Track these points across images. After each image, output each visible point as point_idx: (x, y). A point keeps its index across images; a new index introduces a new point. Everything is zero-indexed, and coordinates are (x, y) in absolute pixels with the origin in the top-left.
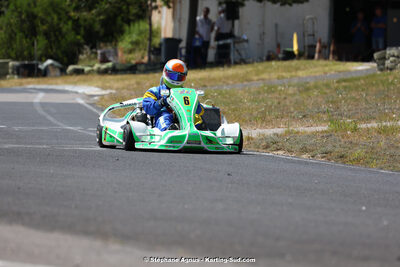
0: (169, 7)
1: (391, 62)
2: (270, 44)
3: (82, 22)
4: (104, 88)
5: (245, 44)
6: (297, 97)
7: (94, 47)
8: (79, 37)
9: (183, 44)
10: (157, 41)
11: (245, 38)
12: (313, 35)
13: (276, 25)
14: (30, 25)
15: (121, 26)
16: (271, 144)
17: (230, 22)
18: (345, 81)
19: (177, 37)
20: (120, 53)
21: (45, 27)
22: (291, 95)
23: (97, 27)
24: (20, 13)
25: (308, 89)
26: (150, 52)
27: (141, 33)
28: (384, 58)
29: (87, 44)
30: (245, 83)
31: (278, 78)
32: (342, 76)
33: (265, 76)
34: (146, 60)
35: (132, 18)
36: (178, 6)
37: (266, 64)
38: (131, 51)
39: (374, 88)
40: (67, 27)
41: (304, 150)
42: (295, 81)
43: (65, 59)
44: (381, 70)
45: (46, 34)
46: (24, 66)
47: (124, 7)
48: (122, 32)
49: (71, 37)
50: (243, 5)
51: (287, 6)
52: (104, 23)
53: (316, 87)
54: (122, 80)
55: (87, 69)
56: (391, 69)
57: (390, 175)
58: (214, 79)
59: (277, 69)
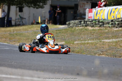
0: (0, 8)
1: (72, 25)
2: (31, 20)
5: (25, 20)
12: (45, 17)
13: (34, 14)
18: (58, 30)
28: (69, 24)
30: (27, 31)
31: (37, 30)
33: (32, 29)
37: (32, 26)
44: (69, 27)
56: (72, 27)
59: (36, 27)
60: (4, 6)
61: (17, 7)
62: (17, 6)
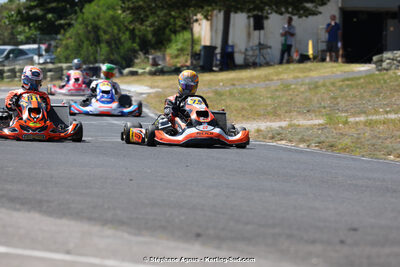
0: (208, 19)
1: (388, 64)
3: (137, 32)
4: (151, 87)
5: (269, 50)
6: (307, 94)
7: (146, 53)
8: (135, 45)
9: (218, 51)
10: (198, 48)
11: (269, 44)
14: (94, 35)
15: (170, 36)
16: (276, 135)
17: (257, 32)
18: (348, 80)
19: (214, 45)
20: (168, 58)
21: (107, 37)
22: (302, 92)
23: (150, 36)
24: (87, 26)
25: (316, 87)
26: (192, 56)
27: (185, 41)
28: (381, 61)
29: (141, 50)
30: (267, 82)
31: (294, 78)
32: (346, 76)
33: (285, 76)
34: (189, 63)
35: (178, 29)
36: (214, 18)
37: (285, 66)
38: (177, 56)
39: (372, 86)
40: (125, 37)
41: (302, 140)
42: (307, 81)
43: (124, 63)
44: (379, 70)
45: (108, 43)
46: (90, 69)
47: (172, 20)
48: (169, 41)
49: (128, 44)
50: (267, 18)
51: (304, 18)
52: (155, 33)
53: (324, 85)
54: (168, 80)
55: (140, 71)
56: (387, 70)
57: (369, 162)
58: (242, 79)
59: (293, 70)
60: (215, 12)
61: (249, 17)
62: (250, 14)
